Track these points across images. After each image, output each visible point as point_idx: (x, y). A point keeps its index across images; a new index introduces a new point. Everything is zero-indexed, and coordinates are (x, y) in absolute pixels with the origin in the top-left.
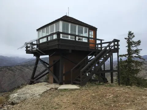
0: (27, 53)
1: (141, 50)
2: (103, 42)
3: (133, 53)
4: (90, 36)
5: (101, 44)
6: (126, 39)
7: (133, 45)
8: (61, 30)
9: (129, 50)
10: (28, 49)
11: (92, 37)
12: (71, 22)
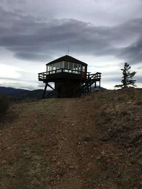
0: (39, 80)
1: (135, 80)
2: (90, 74)
4: (82, 71)
5: (89, 75)
6: (122, 70)
7: (129, 76)
8: (63, 67)
10: (40, 78)
11: (84, 71)
12: (70, 62)
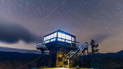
3: (95, 52)
4: (72, 40)
6: (90, 43)
7: (95, 47)
9: (93, 50)
